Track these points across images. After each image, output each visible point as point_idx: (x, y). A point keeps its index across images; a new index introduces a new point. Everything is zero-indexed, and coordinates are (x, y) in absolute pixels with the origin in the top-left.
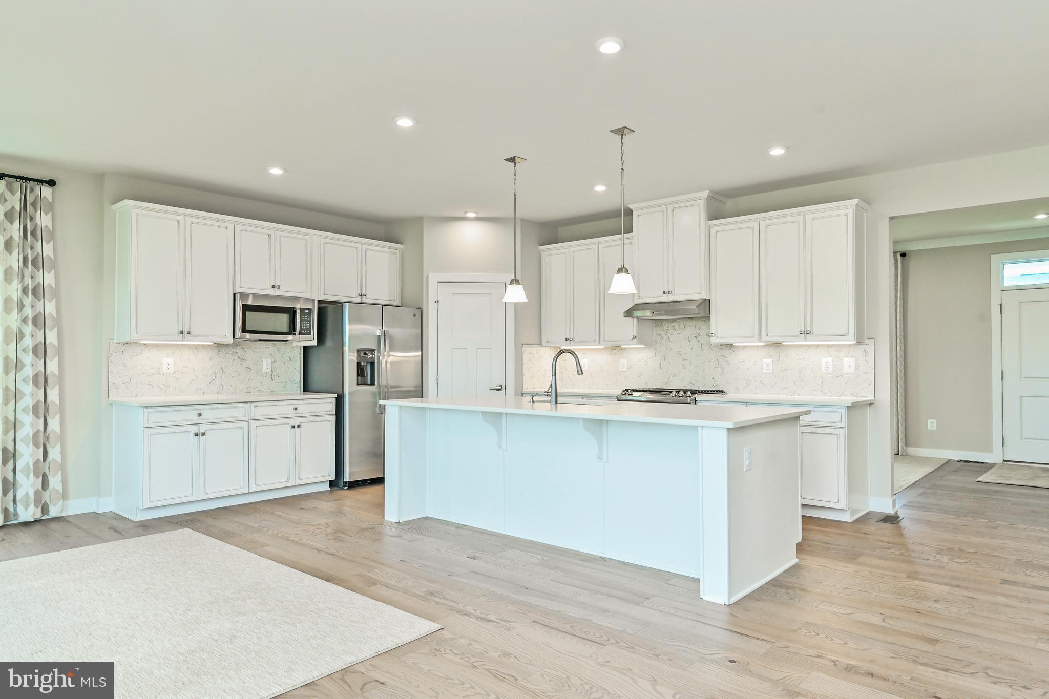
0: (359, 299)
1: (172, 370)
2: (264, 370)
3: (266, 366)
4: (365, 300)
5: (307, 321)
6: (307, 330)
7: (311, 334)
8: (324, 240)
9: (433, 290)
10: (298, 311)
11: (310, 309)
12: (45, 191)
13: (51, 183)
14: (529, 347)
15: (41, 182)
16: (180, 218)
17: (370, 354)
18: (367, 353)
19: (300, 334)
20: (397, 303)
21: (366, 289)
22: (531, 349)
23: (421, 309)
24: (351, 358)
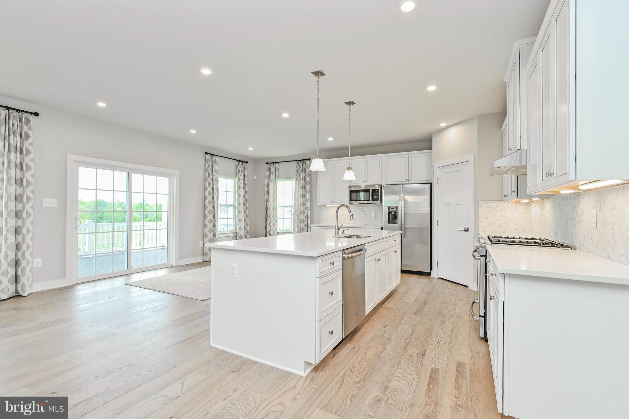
0: (407, 182)
2: (372, 216)
3: (373, 214)
4: (410, 182)
5: (377, 194)
6: (376, 198)
7: (378, 200)
8: (387, 158)
9: (437, 173)
10: (371, 191)
11: (378, 190)
12: (308, 162)
13: (309, 159)
14: (488, 203)
15: (307, 160)
16: (332, 162)
17: (395, 209)
18: (393, 209)
19: (372, 200)
20: (430, 182)
21: (411, 177)
22: (490, 204)
23: (431, 184)
24: (386, 211)
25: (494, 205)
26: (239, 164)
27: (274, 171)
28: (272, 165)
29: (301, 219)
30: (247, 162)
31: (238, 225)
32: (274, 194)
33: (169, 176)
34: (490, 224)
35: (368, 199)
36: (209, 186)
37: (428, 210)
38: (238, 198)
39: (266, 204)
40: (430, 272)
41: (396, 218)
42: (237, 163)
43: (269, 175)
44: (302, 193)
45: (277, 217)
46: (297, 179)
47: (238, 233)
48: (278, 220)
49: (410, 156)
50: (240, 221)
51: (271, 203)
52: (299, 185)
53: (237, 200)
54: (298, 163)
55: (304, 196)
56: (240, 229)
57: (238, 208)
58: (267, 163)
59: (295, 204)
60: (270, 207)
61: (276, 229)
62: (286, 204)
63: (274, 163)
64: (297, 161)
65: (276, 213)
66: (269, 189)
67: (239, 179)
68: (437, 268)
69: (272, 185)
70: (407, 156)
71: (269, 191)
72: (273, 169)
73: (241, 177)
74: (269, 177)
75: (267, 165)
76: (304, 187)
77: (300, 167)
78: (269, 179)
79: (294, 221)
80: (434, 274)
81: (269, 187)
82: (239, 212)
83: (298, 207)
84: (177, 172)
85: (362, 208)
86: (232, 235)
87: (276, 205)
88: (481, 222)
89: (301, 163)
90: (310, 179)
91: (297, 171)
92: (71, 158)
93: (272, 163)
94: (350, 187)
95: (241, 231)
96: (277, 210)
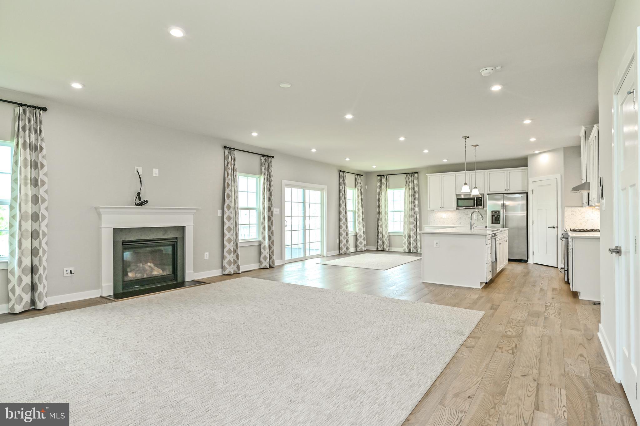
0: (506, 192)
1: (445, 218)
4: (509, 192)
5: (480, 201)
6: (480, 205)
7: (482, 206)
8: (489, 173)
9: (531, 186)
10: (476, 199)
11: (481, 198)
12: (416, 175)
13: (417, 173)
14: (572, 208)
15: (415, 173)
16: (440, 176)
17: (497, 213)
18: (496, 212)
19: (477, 206)
20: (526, 191)
21: (509, 187)
22: (573, 209)
23: (527, 193)
24: (489, 214)
25: (577, 209)
26: (358, 177)
27: (384, 182)
28: (383, 177)
29: (410, 221)
30: (362, 175)
31: (358, 226)
32: (385, 200)
33: (321, 190)
34: (573, 223)
35: (473, 205)
36: (343, 196)
37: (525, 213)
38: (358, 205)
39: (377, 209)
40: (527, 260)
41: (499, 220)
42: (356, 176)
43: (380, 185)
44: (411, 200)
45: (388, 220)
46: (406, 189)
47: (358, 233)
48: (389, 222)
49: (508, 172)
50: (359, 223)
51: (382, 209)
52: (408, 194)
53: (357, 206)
54: (407, 176)
55: (413, 202)
56: (360, 230)
57: (357, 213)
58: (378, 176)
59: (405, 209)
60: (381, 212)
61: (388, 230)
62: (396, 209)
63: (383, 176)
64: (406, 174)
65: (387, 217)
66: (380, 197)
67: (358, 189)
68: (533, 256)
69: (383, 193)
70: (506, 172)
71: (380, 198)
72: (383, 180)
73: (359, 188)
74: (380, 187)
75: (378, 177)
76: (413, 195)
77: (409, 179)
78: (380, 188)
79: (405, 223)
80: (530, 261)
81: (380, 195)
82: (359, 216)
83: (408, 211)
84: (325, 187)
85: (466, 212)
86: (353, 234)
87: (387, 210)
88: (567, 221)
89: (410, 176)
90: (418, 188)
91: (406, 182)
92: (284, 182)
93: (382, 176)
94: (456, 195)
95: (360, 231)
96: (388, 213)
